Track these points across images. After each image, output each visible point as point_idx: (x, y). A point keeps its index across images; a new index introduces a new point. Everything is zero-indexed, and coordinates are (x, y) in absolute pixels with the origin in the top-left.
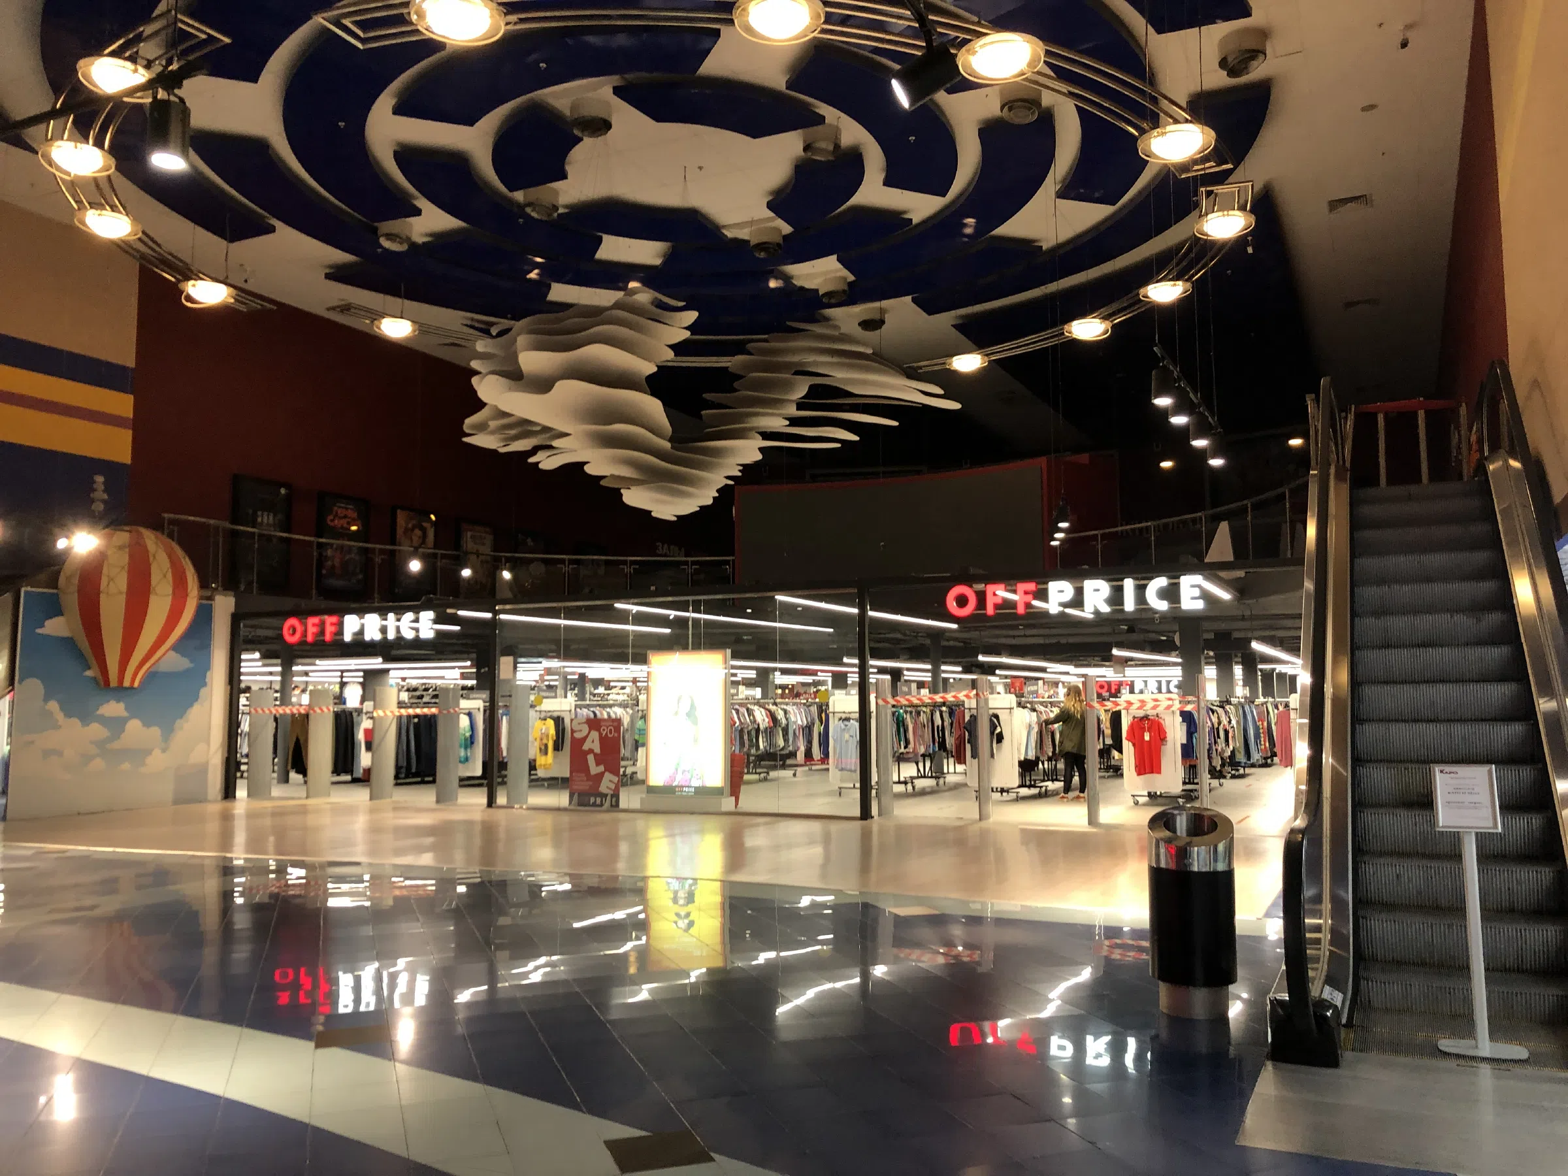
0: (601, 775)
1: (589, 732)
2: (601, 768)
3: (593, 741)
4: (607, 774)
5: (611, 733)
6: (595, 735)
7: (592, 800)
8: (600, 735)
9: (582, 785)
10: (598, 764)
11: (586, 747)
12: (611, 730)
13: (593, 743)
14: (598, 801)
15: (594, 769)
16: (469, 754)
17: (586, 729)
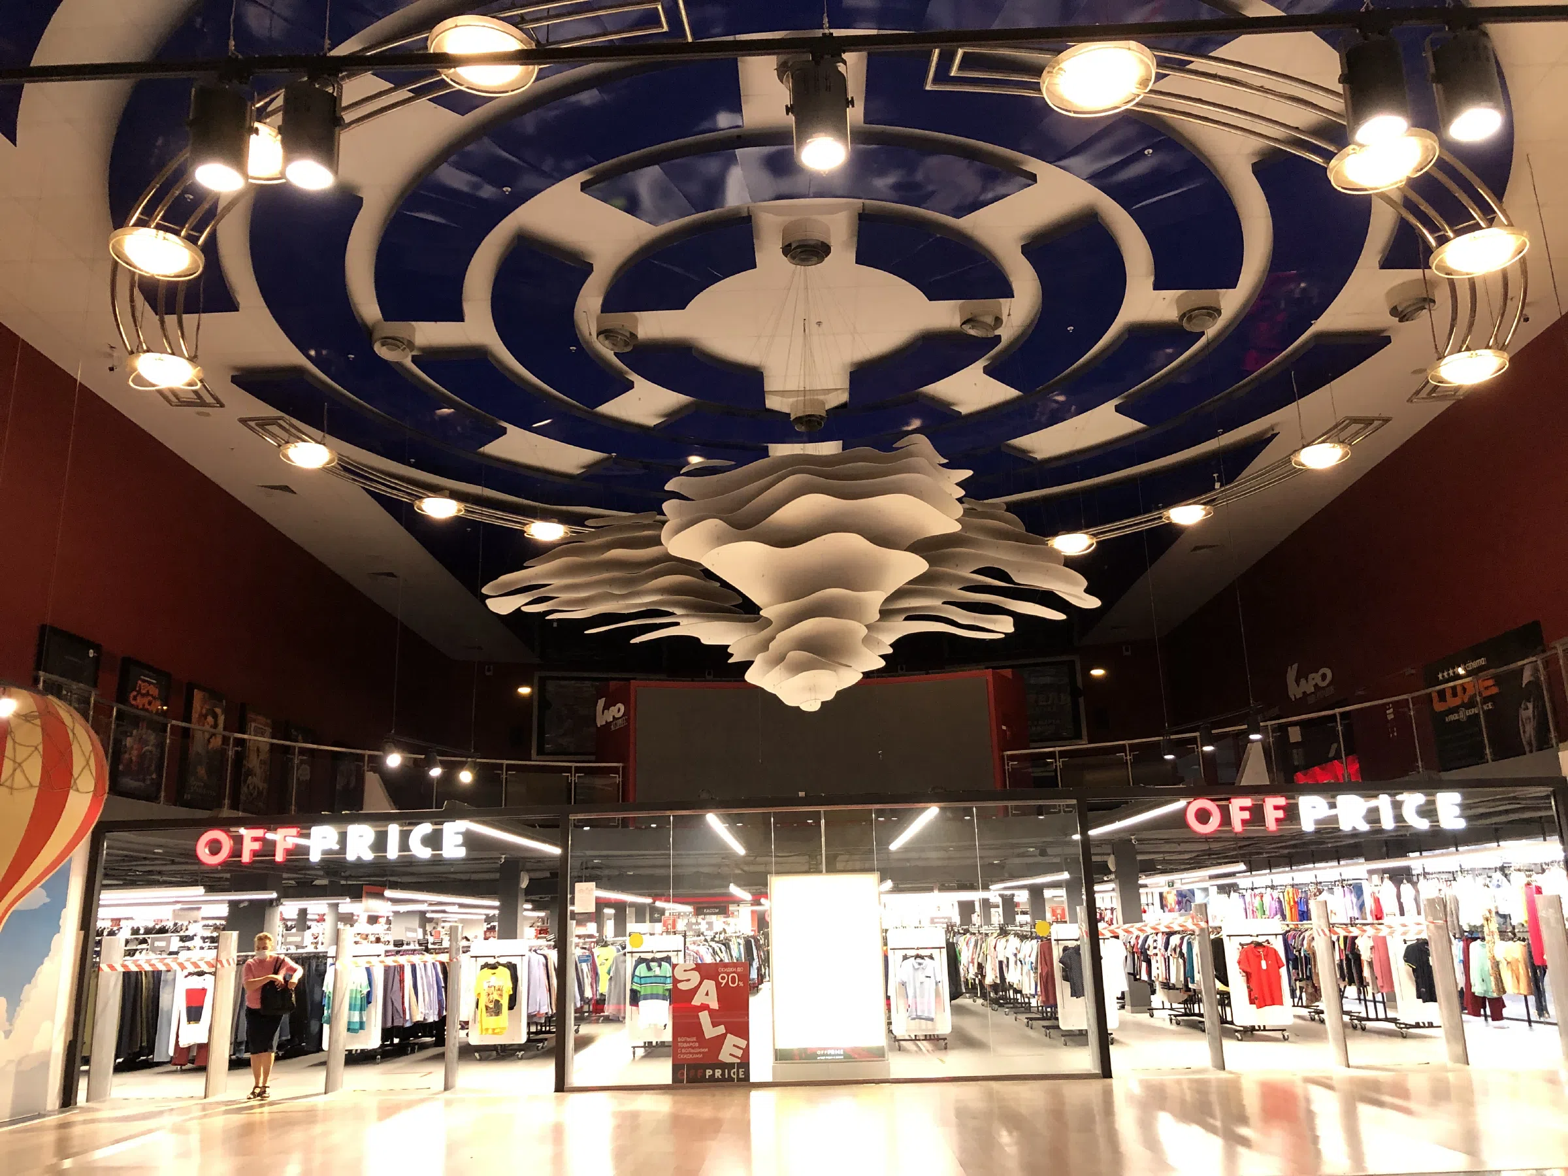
0: (721, 1039)
1: (700, 983)
2: (721, 1029)
3: (707, 994)
4: (729, 1035)
5: (733, 982)
6: (709, 985)
7: (709, 1072)
8: (718, 984)
9: (692, 1052)
10: (715, 1025)
11: (697, 1001)
12: (733, 978)
13: (707, 995)
14: (718, 1073)
15: (710, 1031)
16: (364, 1019)
17: (695, 977)
